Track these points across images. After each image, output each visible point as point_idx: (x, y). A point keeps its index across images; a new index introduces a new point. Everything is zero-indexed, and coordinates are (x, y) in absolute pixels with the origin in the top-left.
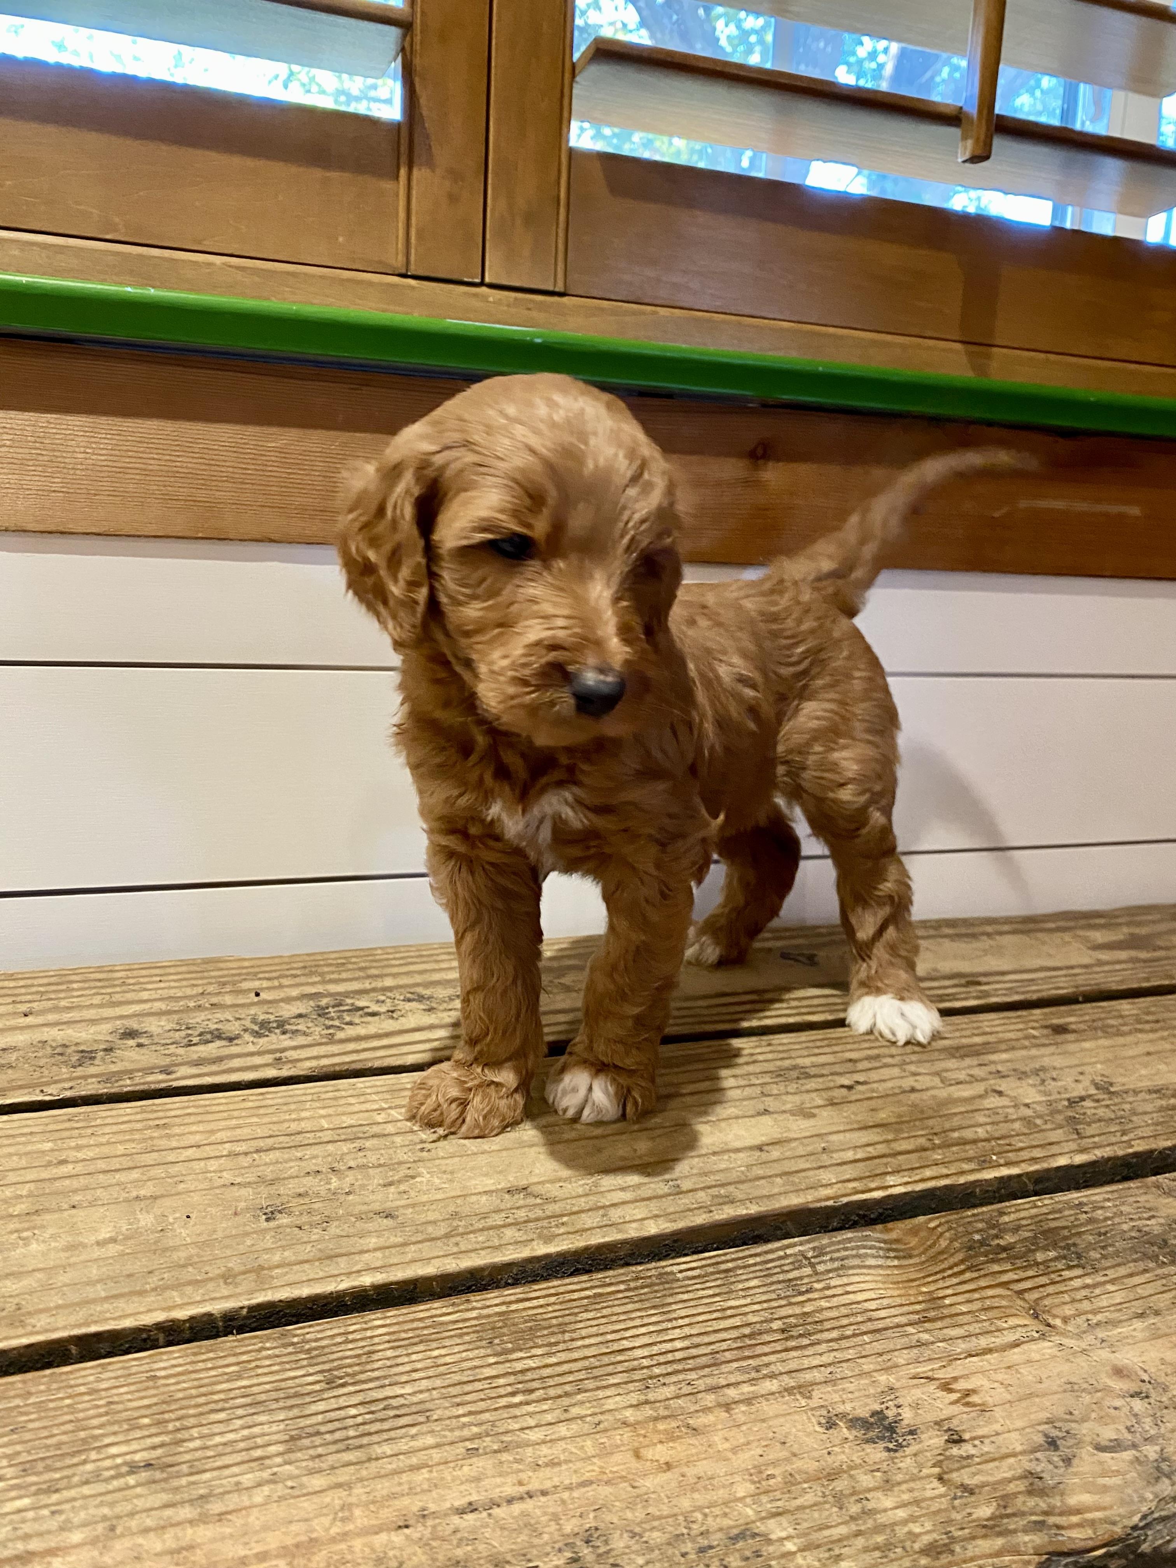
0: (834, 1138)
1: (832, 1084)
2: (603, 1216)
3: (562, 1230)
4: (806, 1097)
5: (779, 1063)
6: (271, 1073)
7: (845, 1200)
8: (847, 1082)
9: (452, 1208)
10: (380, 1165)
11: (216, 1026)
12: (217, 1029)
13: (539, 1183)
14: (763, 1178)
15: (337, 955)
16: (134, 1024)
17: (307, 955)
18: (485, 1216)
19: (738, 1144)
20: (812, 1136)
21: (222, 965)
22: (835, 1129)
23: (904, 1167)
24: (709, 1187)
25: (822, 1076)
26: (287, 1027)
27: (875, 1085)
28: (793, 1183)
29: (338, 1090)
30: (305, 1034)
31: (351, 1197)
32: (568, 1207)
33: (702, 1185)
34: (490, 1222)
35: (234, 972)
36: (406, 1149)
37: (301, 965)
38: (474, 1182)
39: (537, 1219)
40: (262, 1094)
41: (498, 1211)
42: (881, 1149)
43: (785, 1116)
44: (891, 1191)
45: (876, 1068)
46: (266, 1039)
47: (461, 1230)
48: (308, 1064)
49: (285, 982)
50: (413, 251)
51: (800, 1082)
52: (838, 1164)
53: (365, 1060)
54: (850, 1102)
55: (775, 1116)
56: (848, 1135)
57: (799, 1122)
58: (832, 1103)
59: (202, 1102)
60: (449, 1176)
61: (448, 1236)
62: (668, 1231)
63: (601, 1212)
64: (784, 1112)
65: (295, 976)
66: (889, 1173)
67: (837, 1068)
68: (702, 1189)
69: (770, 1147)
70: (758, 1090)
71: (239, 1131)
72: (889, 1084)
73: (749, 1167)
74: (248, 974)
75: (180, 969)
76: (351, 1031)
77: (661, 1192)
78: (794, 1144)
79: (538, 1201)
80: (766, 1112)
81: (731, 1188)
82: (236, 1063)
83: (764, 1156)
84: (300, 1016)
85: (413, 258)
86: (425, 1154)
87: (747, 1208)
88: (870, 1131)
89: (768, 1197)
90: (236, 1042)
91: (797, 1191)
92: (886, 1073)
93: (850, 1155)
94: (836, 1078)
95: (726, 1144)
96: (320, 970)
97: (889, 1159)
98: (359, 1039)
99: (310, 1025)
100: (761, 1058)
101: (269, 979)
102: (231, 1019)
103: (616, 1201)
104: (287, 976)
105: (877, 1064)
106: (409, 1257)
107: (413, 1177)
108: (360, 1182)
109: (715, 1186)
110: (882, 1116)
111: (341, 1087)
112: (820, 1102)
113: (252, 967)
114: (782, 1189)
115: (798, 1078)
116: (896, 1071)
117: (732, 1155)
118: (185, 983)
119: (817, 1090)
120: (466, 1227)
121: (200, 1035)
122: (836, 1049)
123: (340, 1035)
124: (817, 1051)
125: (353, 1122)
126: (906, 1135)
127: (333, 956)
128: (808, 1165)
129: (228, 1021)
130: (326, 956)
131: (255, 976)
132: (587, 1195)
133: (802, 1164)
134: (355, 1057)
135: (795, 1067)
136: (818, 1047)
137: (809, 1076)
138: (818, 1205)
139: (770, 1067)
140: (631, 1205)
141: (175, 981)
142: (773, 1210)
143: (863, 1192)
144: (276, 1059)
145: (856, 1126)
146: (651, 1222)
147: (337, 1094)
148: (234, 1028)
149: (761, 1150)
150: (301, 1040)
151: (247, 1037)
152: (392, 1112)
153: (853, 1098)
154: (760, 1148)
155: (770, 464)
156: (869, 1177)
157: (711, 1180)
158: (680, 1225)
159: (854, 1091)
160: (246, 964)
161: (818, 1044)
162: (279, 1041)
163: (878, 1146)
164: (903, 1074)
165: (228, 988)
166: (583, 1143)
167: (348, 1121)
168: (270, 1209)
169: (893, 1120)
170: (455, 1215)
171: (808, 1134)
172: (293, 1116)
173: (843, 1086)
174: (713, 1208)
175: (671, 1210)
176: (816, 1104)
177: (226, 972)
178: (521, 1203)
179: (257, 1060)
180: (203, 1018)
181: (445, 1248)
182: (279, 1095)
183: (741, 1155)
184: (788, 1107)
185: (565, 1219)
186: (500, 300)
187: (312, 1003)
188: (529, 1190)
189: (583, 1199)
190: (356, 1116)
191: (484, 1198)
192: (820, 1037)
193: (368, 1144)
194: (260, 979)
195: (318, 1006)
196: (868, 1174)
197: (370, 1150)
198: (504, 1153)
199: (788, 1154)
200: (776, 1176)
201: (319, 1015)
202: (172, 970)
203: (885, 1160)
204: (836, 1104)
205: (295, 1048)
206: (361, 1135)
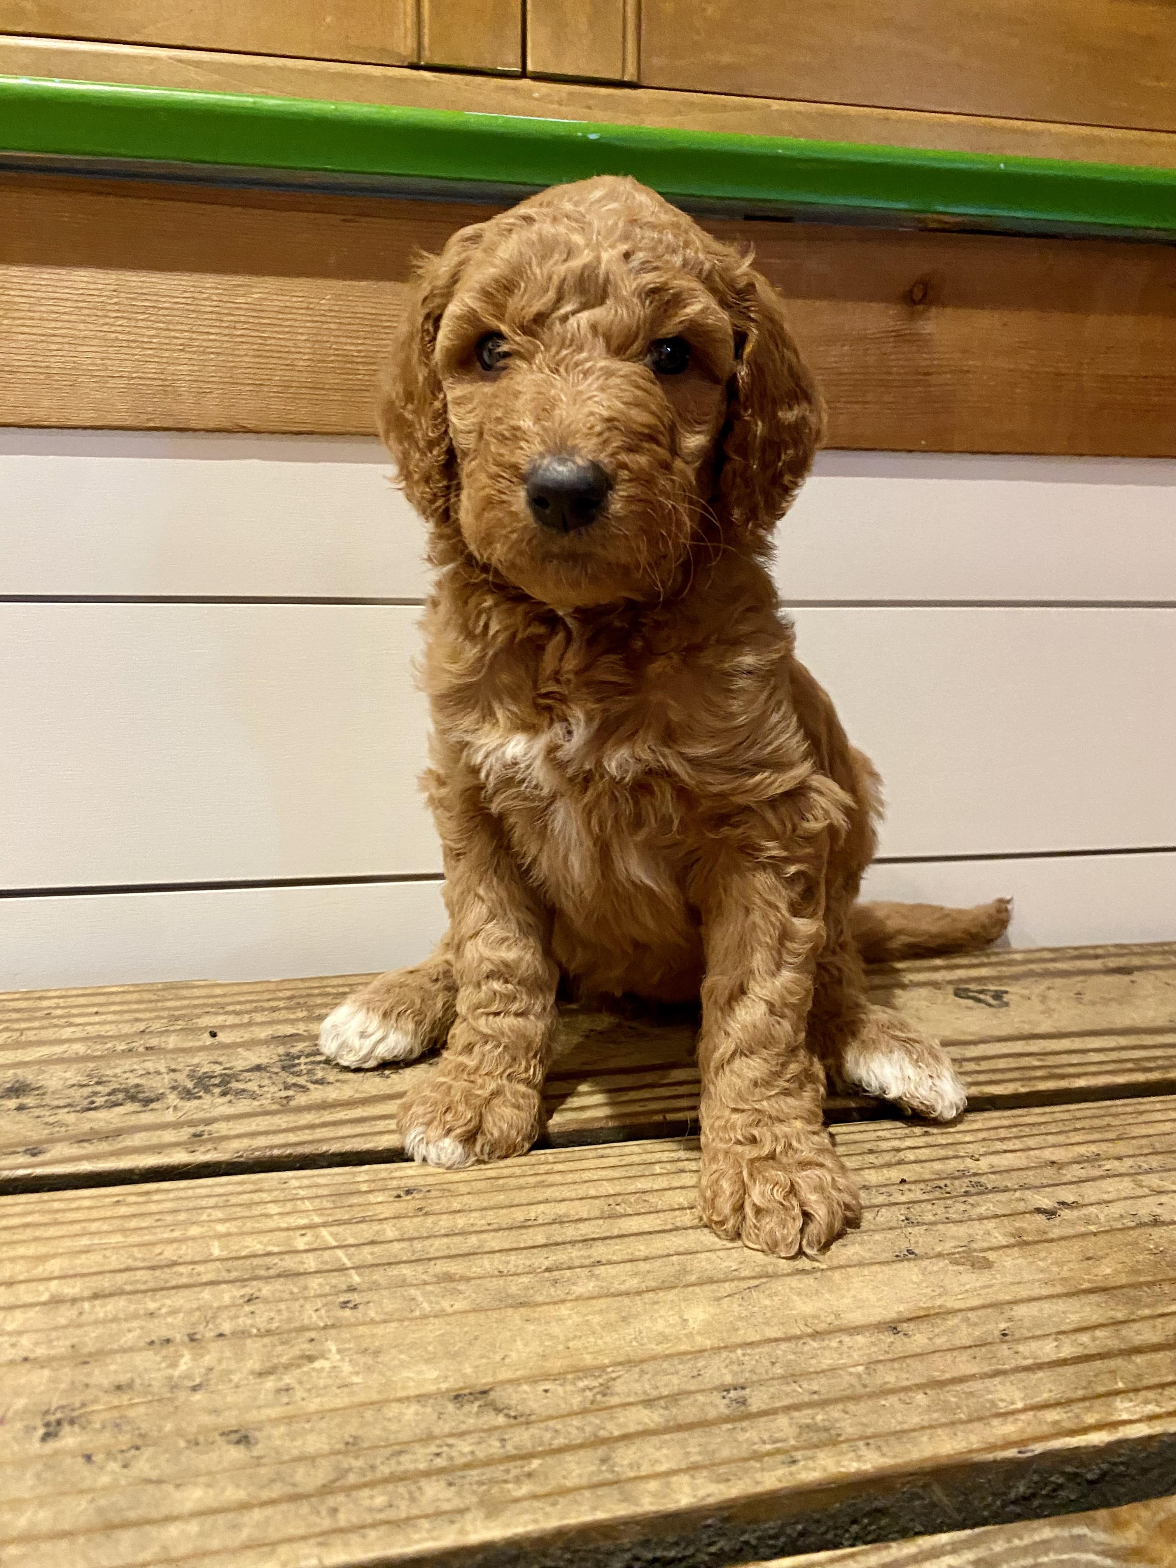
0: (1021, 1311)
1: (1021, 1206)
2: (603, 1461)
3: (525, 1489)
4: (978, 1229)
5: (938, 1166)
6: (179, 1157)
7: (1038, 1448)
8: (1046, 1203)
9: (352, 1429)
10: (269, 1333)
11: (138, 1081)
12: (137, 1086)
13: (510, 1382)
14: (893, 1391)
15: (340, 981)
16: (29, 1076)
17: (302, 980)
18: (400, 1449)
19: (856, 1317)
20: (984, 1307)
21: (185, 992)
22: (1024, 1293)
23: (1146, 1382)
24: (797, 1407)
25: (1006, 1190)
26: (234, 1085)
27: (1093, 1210)
28: (946, 1408)
29: (260, 1190)
30: (254, 1096)
31: (197, 1397)
32: (548, 1436)
33: (787, 1401)
34: (407, 1463)
35: (196, 1002)
36: (319, 1303)
37: (288, 993)
38: (406, 1374)
39: (489, 1462)
40: (148, 1193)
41: (428, 1438)
42: (1104, 1339)
43: (942, 1263)
44: (1123, 1433)
45: (1093, 1179)
46: (195, 1103)
47: (352, 1479)
48: (236, 1144)
49: (259, 1018)
50: (426, 31)
51: (971, 1200)
52: (1027, 1369)
53: (319, 1141)
54: (1052, 1241)
55: (926, 1263)
56: (1046, 1305)
57: (965, 1278)
58: (1021, 1242)
59: (56, 1205)
60: (370, 1361)
61: (326, 1490)
62: (711, 1500)
63: (601, 1451)
64: (940, 1255)
65: (274, 1010)
66: (1117, 1393)
67: (1030, 1177)
68: (788, 1409)
69: (912, 1325)
70: (899, 1214)
71: (83, 1259)
72: (1116, 1209)
73: (871, 1365)
74: (212, 1005)
75: (128, 997)
76: (317, 1094)
77: (712, 1414)
78: (952, 1322)
79: (501, 1420)
80: (910, 1254)
81: (835, 1412)
82: (138, 1140)
83: (901, 1345)
84: (258, 1068)
85: (426, 41)
86: (347, 1313)
87: (859, 1458)
88: (1085, 1299)
89: (899, 1434)
90: (152, 1106)
91: (953, 1423)
92: (1111, 1187)
93: (1048, 1350)
94: (1028, 1194)
95: (838, 1316)
96: (311, 1002)
97: (1119, 1362)
98: (324, 1106)
99: (266, 1082)
100: (910, 1156)
101: (237, 1013)
102: (163, 1070)
103: (632, 1428)
104: (263, 1010)
105: (1097, 1172)
106: (244, 1535)
107: (311, 1359)
108: (224, 1365)
109: (810, 1405)
110: (1106, 1270)
111: (266, 1186)
112: (1000, 1239)
113: (225, 995)
114: (926, 1420)
115: (967, 1194)
116: (1126, 1186)
117: (846, 1339)
118: (127, 1016)
119: (996, 1216)
120: (362, 1472)
121: (109, 1094)
122: (1031, 1142)
123: (302, 1099)
124: (999, 1146)
125: (259, 1248)
126: (1147, 1312)
127: (335, 982)
128: (973, 1369)
129: (158, 1073)
130: (325, 983)
131: (221, 1010)
132: (584, 1412)
133: (965, 1366)
134: (306, 1136)
135: (963, 1174)
136: (1002, 1140)
137: (983, 1191)
138: (990, 1457)
139: (926, 1171)
140: (655, 1440)
141: (114, 1013)
142: (907, 1464)
143: (1072, 1433)
144: (195, 1135)
145: (1059, 1289)
146: (685, 1478)
147: (256, 1197)
148: (160, 1084)
149: (895, 1330)
150: (244, 1105)
151: (172, 1099)
152: (324, 1232)
153: (1055, 1233)
154: (893, 1327)
155: (934, 310)
156: (1083, 1399)
157: (800, 1391)
158: (735, 1490)
159: (1057, 1221)
160: (218, 991)
161: (1003, 1133)
162: (213, 1105)
163: (1099, 1333)
164: (1139, 1192)
165: (180, 1024)
166: (602, 1303)
167: (255, 1245)
168: (59, 1415)
169: (1123, 1280)
170: (352, 1445)
171: (975, 1302)
172: (176, 1234)
173: (1039, 1210)
174: (798, 1455)
175: (725, 1453)
176: (994, 1242)
177: (185, 1002)
178: (471, 1422)
179: (169, 1136)
180: (127, 1067)
181: (314, 1519)
182: (171, 1195)
183: (860, 1339)
184: (948, 1246)
185: (535, 1463)
186: (549, 95)
187: (281, 1050)
188: (492, 1395)
189: (576, 1422)
190: (265, 1238)
191: (414, 1408)
192: (1006, 1122)
193: (266, 1290)
194: (227, 1013)
195: (288, 1054)
196: (1080, 1393)
197: (266, 1301)
198: (472, 1318)
199: (941, 1342)
200: (919, 1387)
201: (284, 1068)
202: (118, 999)
203: (1112, 1363)
204: (1027, 1243)
205: (228, 1118)
206: (263, 1273)
